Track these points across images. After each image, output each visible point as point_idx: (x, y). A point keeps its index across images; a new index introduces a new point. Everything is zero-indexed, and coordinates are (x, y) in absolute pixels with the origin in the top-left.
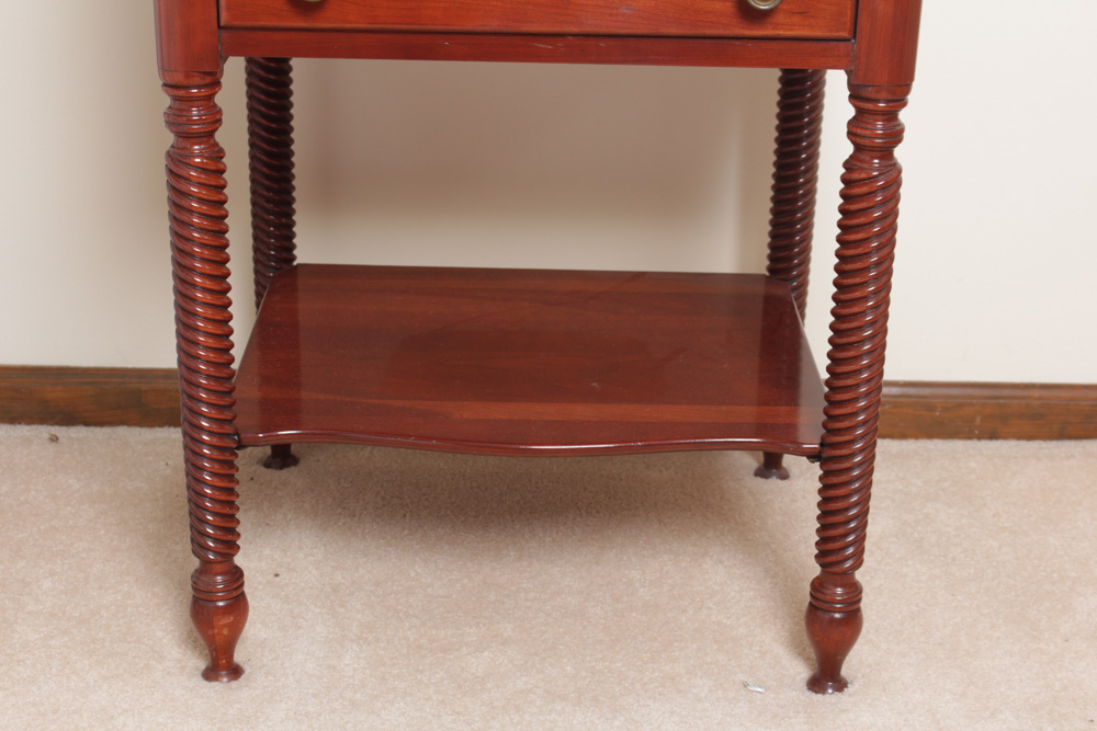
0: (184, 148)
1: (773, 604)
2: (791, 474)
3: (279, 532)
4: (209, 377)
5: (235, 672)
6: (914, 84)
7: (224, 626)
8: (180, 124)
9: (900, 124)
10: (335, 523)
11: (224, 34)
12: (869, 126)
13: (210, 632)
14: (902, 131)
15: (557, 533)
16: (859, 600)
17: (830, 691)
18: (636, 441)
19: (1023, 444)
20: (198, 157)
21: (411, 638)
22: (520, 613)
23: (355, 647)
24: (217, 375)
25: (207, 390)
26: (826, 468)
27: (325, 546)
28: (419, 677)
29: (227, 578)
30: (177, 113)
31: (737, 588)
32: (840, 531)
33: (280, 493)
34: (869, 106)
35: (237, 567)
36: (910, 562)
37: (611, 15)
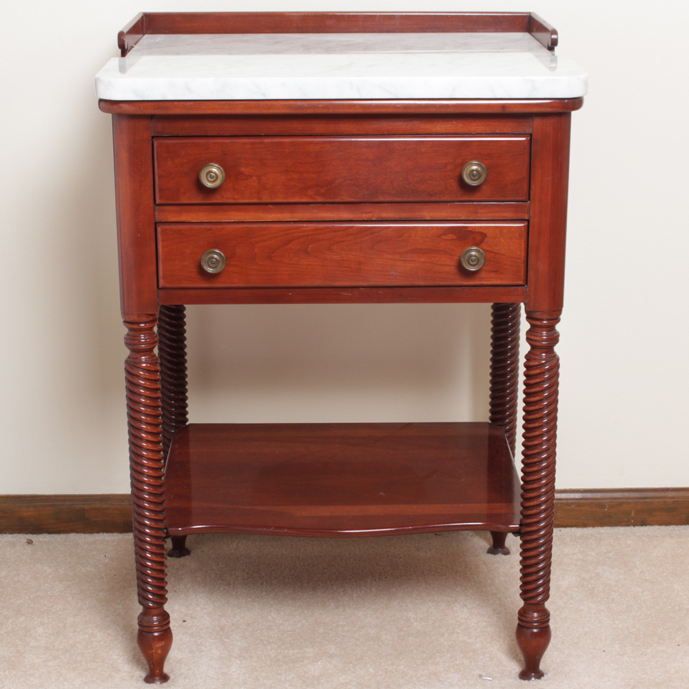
0: (136, 358)
1: (498, 629)
2: (511, 552)
3: (183, 596)
4: (150, 494)
5: (165, 678)
6: (564, 309)
7: (159, 648)
8: (134, 345)
9: (556, 332)
10: (218, 589)
11: (161, 293)
12: (538, 335)
13: (150, 652)
14: (558, 336)
15: (361, 591)
16: (548, 620)
17: (533, 679)
18: (409, 526)
19: (663, 528)
20: (144, 363)
21: (272, 656)
22: (339, 639)
23: (238, 661)
24: (155, 492)
25: (149, 502)
26: (523, 539)
27: (213, 603)
28: (279, 677)
29: (160, 618)
30: (133, 338)
31: (475, 621)
32: (534, 577)
33: (180, 572)
34: (538, 323)
35: (165, 612)
36: (585, 602)
37: (385, 275)
